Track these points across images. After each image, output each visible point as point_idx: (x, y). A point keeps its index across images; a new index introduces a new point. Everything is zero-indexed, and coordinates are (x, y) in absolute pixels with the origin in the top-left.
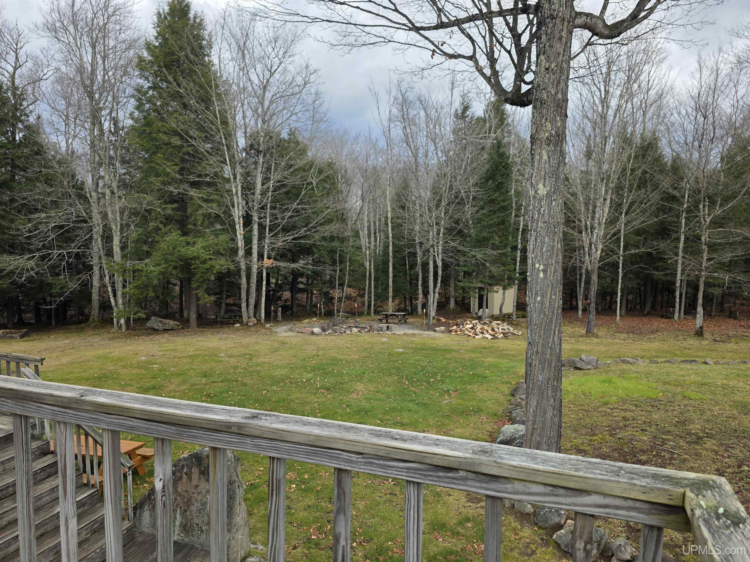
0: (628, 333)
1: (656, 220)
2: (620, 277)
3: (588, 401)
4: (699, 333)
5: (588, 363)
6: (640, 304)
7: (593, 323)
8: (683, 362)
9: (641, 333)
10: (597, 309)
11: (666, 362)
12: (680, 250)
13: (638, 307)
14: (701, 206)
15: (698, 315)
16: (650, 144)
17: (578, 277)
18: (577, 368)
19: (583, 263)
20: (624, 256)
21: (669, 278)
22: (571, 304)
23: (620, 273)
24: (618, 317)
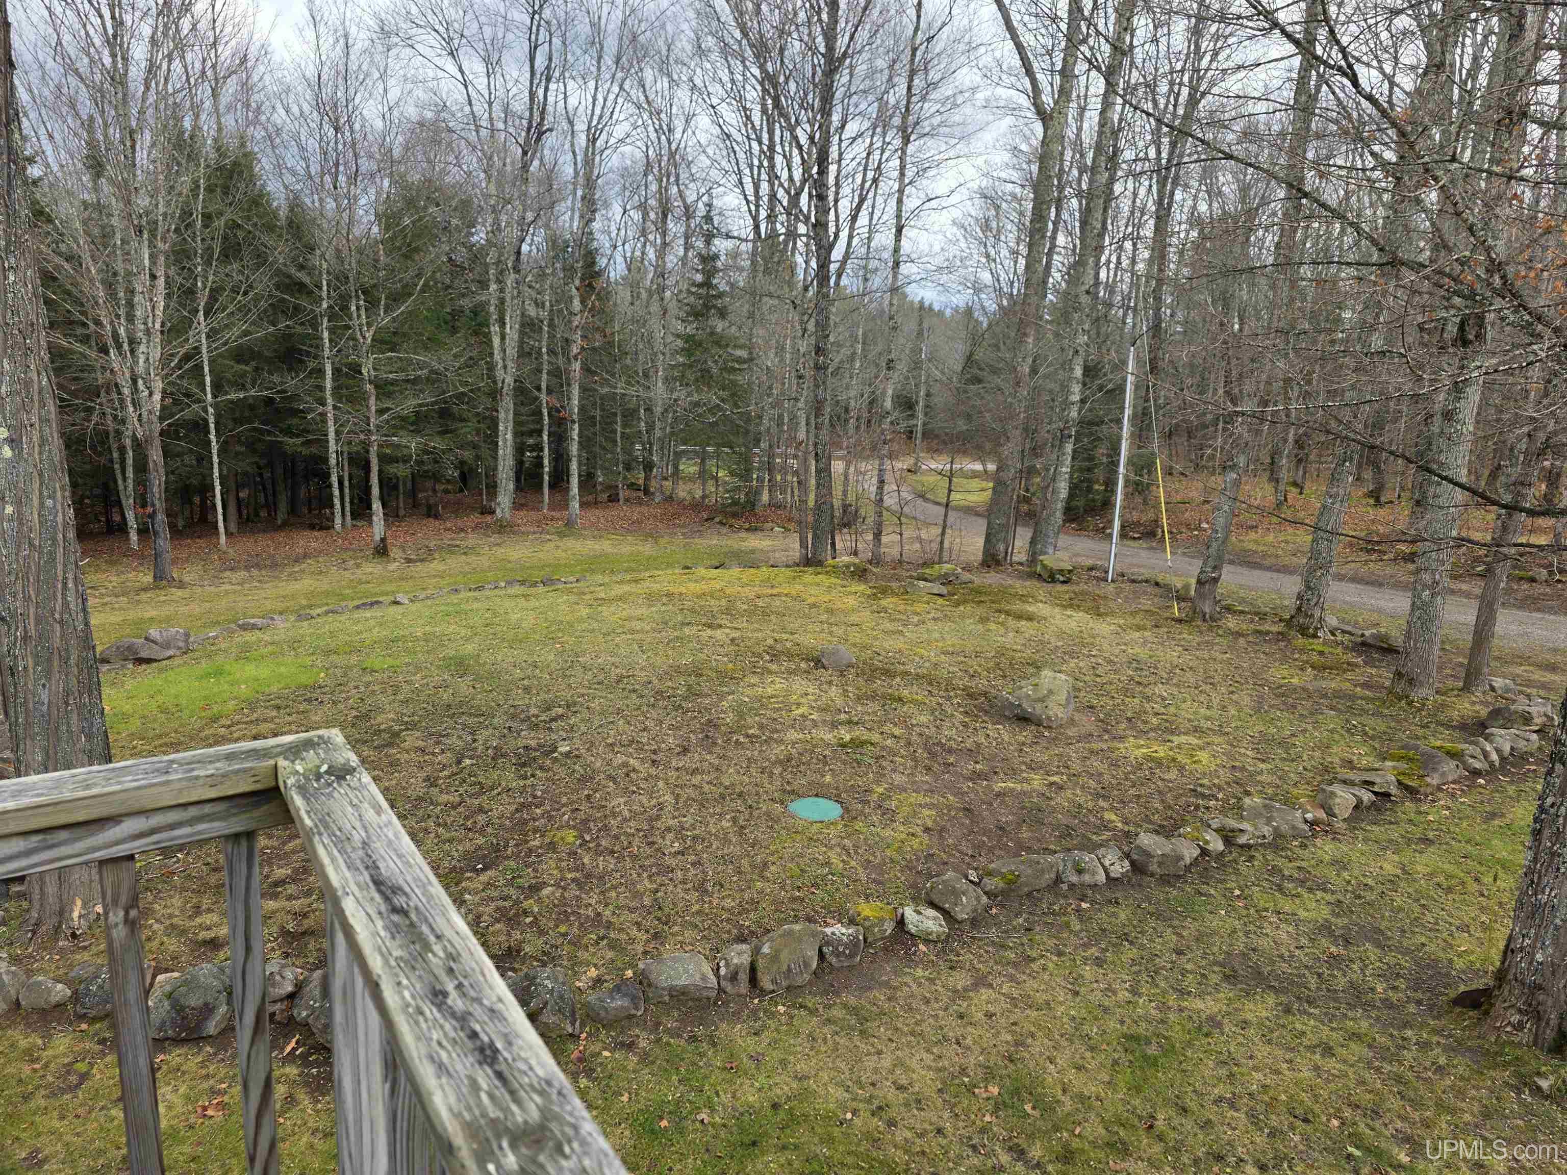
0: (247, 568)
1: (271, 329)
2: (215, 451)
3: (175, 725)
4: (382, 551)
5: (167, 645)
6: (267, 505)
7: (168, 556)
8: (358, 607)
9: (274, 565)
10: (172, 527)
11: (327, 613)
12: (328, 393)
13: (263, 514)
14: (353, 308)
15: (375, 518)
16: (235, 164)
17: (116, 455)
18: (140, 661)
19: (123, 422)
20: (216, 406)
21: (314, 450)
22: (109, 521)
23: (214, 444)
24: (223, 538)
